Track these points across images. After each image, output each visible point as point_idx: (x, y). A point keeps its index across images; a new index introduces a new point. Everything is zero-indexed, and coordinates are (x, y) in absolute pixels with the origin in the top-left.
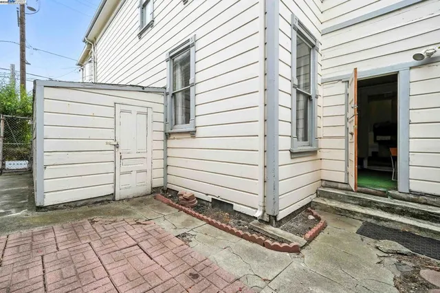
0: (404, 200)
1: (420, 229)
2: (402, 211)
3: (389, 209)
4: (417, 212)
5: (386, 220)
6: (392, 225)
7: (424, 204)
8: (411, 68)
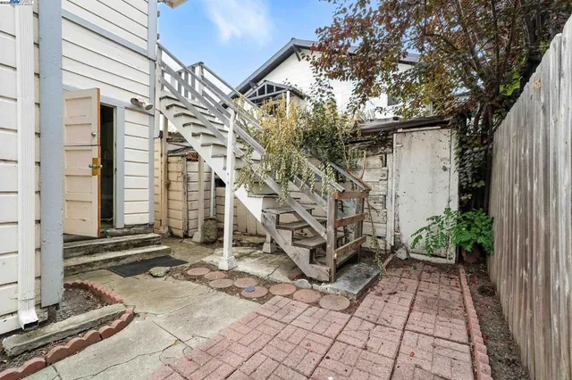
0: (120, 235)
1: (149, 253)
2: (127, 245)
3: (117, 247)
4: (136, 242)
5: (124, 258)
6: (130, 260)
7: (135, 234)
8: (126, 108)
